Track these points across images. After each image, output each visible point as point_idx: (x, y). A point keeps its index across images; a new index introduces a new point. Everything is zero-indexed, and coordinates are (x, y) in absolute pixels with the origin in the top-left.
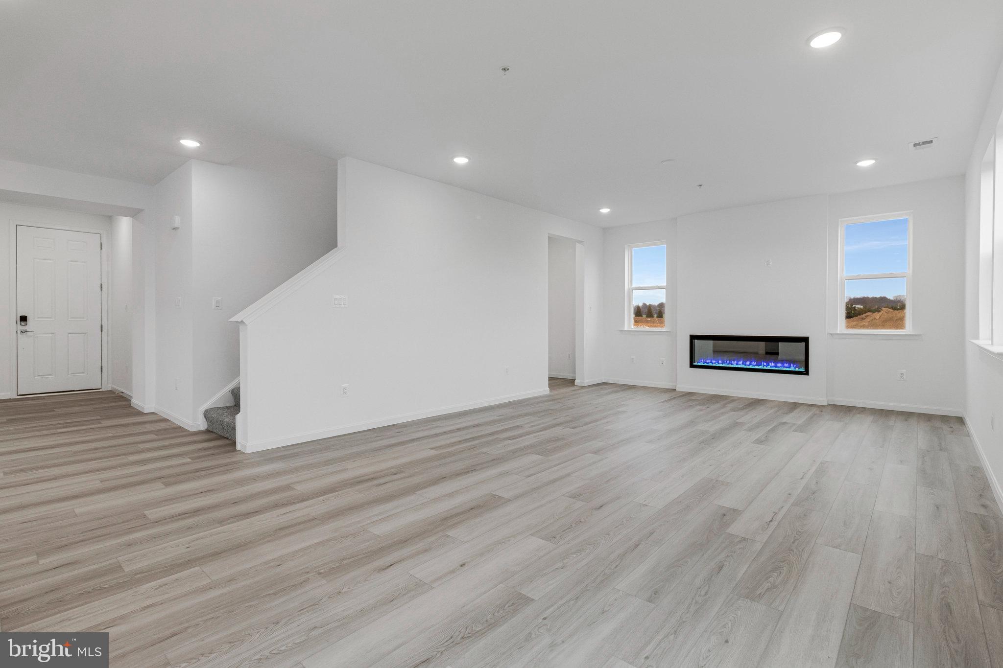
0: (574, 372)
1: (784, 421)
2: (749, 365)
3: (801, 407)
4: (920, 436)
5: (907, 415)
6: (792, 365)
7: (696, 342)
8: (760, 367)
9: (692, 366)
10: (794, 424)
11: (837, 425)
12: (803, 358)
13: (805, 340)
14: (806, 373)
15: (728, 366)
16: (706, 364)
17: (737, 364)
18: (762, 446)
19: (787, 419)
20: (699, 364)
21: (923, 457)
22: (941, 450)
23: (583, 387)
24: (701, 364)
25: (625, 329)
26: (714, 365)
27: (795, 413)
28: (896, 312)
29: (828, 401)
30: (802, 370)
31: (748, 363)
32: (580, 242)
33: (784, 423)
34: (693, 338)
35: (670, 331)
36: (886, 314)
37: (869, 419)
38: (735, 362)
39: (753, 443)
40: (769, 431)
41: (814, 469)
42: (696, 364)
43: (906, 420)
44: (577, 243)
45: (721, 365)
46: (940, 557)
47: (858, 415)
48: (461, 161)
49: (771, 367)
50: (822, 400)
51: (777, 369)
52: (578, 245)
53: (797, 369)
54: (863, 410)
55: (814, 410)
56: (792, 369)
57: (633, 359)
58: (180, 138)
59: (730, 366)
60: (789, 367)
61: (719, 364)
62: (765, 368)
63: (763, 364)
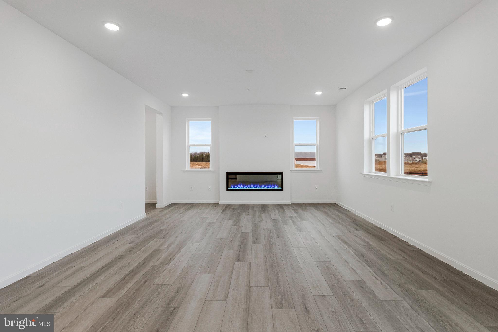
0: (155, 198)
7: (229, 176)
8: (262, 188)
9: (228, 190)
12: (281, 183)
13: (282, 174)
14: (282, 189)
15: (246, 188)
16: (235, 188)
20: (231, 188)
23: (163, 209)
24: (233, 188)
25: (187, 170)
26: (239, 188)
27: (285, 209)
29: (291, 202)
30: (280, 188)
31: (256, 186)
32: (160, 113)
34: (228, 174)
35: (214, 171)
42: (230, 188)
44: (157, 114)
52: (158, 116)
53: (278, 188)
55: (290, 208)
57: (191, 188)
59: (248, 188)
60: (275, 187)
61: (242, 187)
62: (264, 188)
63: (263, 186)
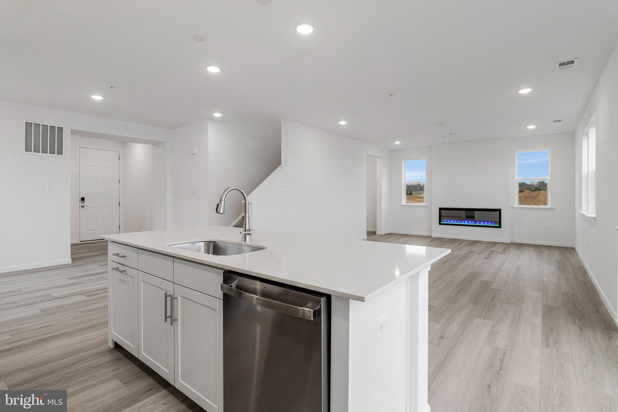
0: (375, 227)
1: (493, 250)
2: (471, 223)
3: (498, 244)
4: (557, 255)
5: (549, 247)
6: (493, 223)
7: (442, 211)
8: (476, 224)
9: (440, 224)
10: (498, 251)
11: (518, 252)
12: (498, 220)
13: (499, 210)
14: (500, 227)
15: (459, 224)
16: (448, 223)
17: (464, 223)
18: (488, 260)
19: (494, 249)
20: (444, 223)
21: (559, 263)
22: (566, 260)
23: (381, 236)
24: (445, 223)
25: (403, 204)
26: (452, 223)
27: (496, 246)
28: (533, 192)
29: (510, 241)
30: (498, 225)
32: (379, 158)
33: (494, 251)
34: (441, 209)
35: (428, 206)
36: (527, 193)
37: (532, 249)
38: (463, 222)
39: (484, 258)
40: (488, 254)
41: (515, 268)
42: (442, 223)
43: (549, 249)
44: (377, 158)
45: (456, 223)
46: (570, 292)
47: (526, 247)
48: (343, 123)
49: (482, 224)
50: (508, 241)
51: (485, 225)
52: (378, 160)
53: (495, 225)
54: (528, 245)
55: (505, 245)
56: (493, 225)
57: (407, 220)
58: (213, 113)
59: (461, 224)
60: (491, 224)
61: (455, 222)
62: (479, 224)
63: (477, 222)
